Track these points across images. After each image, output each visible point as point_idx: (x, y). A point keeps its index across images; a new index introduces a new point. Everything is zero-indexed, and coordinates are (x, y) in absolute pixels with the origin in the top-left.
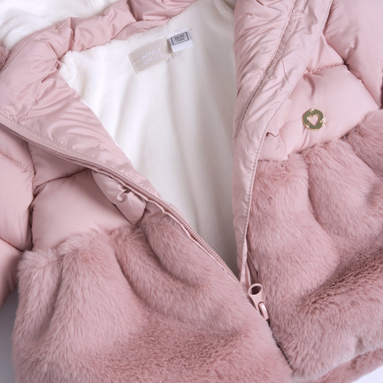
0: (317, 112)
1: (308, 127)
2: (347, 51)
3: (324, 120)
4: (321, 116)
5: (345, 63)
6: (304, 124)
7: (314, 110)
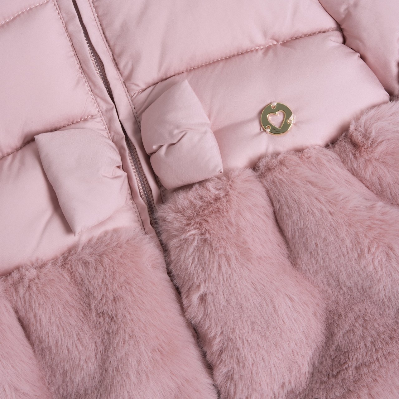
0: (281, 107)
1: (268, 130)
2: (343, 9)
3: (293, 119)
4: (288, 113)
5: (340, 28)
6: (261, 126)
7: (278, 104)
